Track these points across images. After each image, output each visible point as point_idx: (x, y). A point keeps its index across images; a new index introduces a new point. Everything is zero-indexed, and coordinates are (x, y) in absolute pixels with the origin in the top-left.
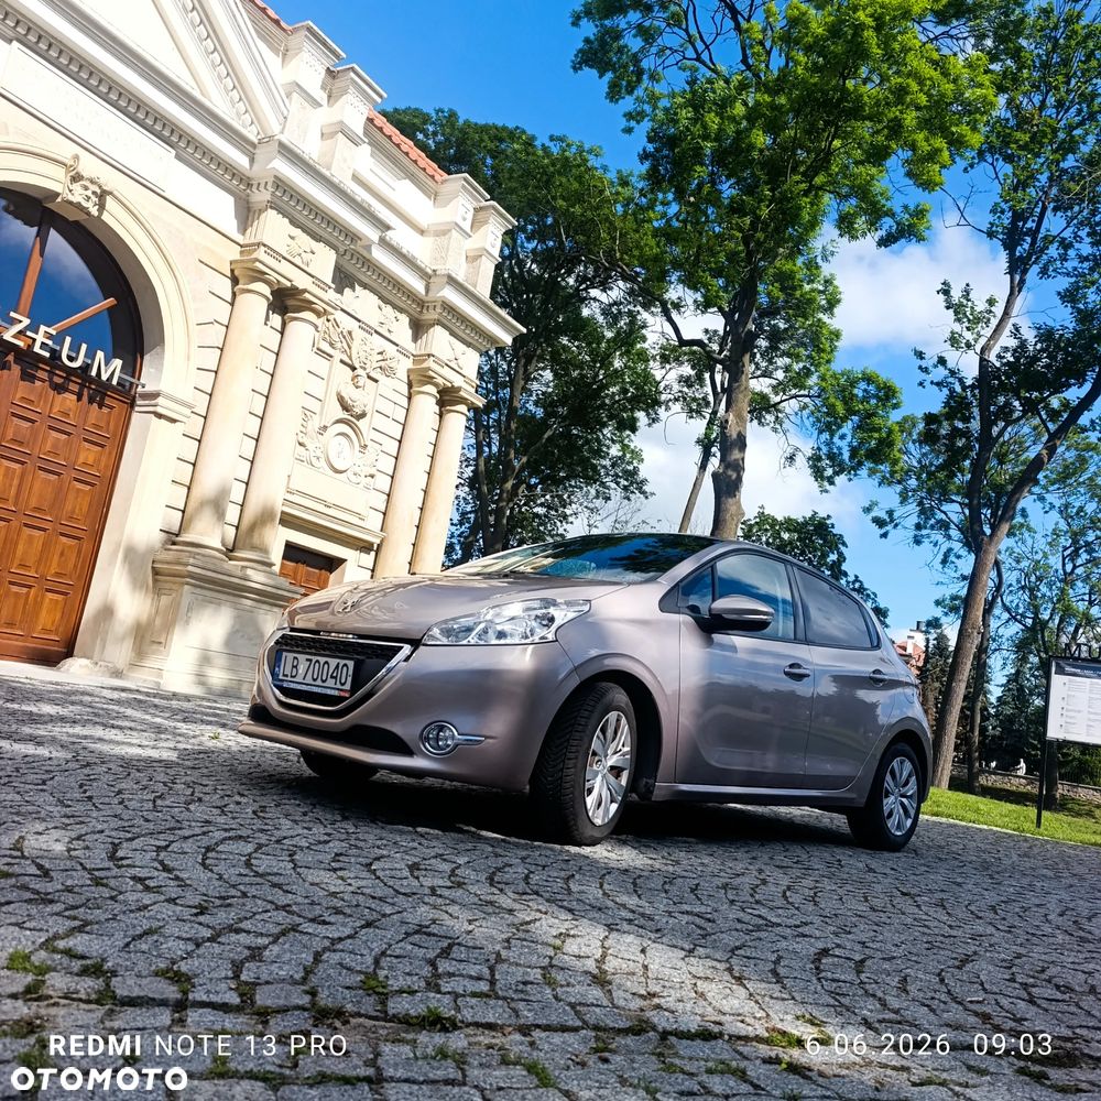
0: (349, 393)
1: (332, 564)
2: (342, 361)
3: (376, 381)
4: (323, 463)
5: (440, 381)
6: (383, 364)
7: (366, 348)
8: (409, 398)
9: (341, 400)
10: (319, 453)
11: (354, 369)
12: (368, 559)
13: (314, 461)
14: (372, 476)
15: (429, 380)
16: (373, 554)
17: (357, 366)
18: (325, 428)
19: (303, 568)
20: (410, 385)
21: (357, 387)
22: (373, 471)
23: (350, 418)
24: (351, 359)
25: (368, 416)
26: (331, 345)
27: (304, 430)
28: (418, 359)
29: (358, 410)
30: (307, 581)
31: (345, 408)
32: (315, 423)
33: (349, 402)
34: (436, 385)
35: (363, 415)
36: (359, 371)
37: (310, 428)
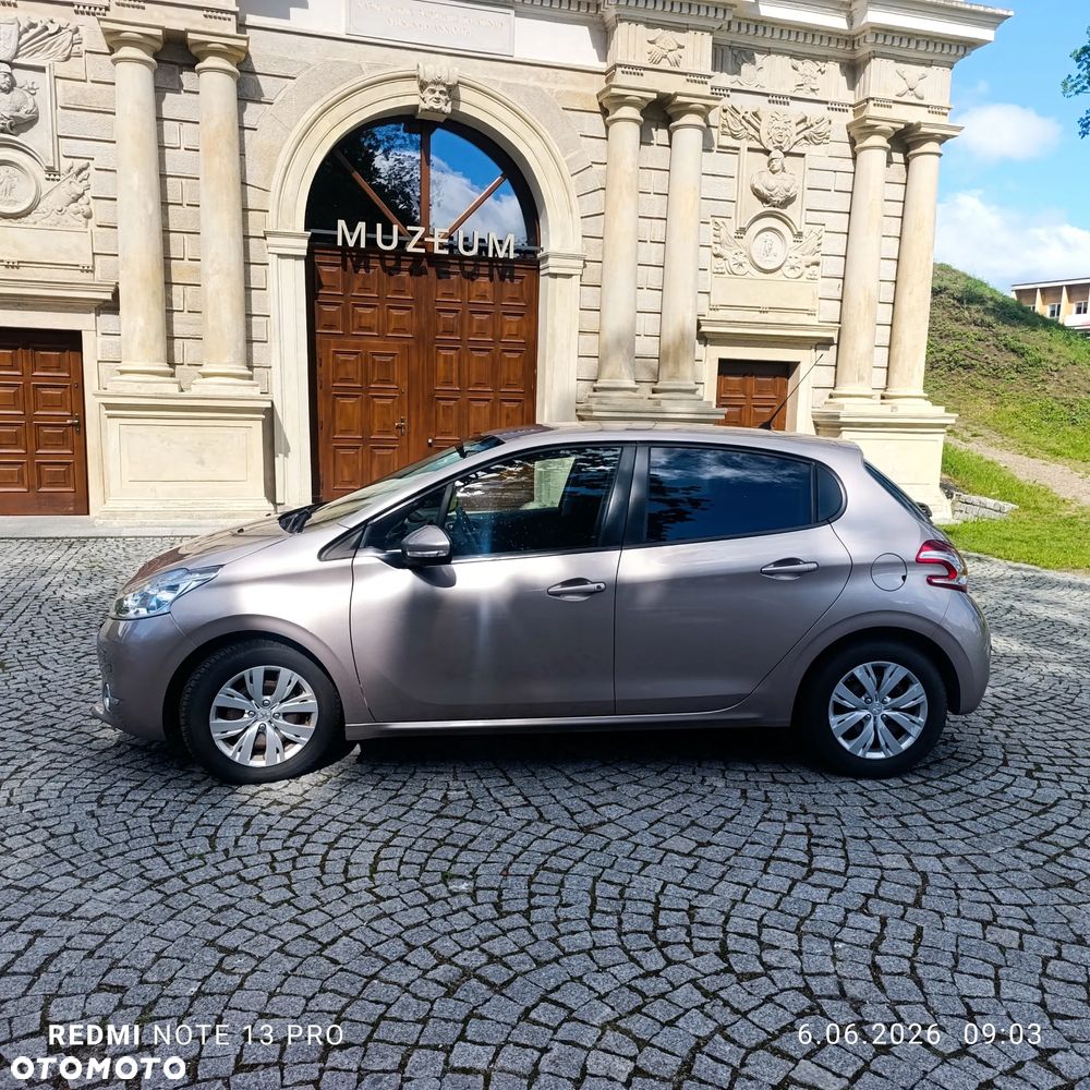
0: (767, 182)
1: (787, 369)
2: (749, 150)
3: (803, 155)
4: (748, 267)
5: (886, 126)
6: (806, 133)
7: (777, 123)
8: (854, 159)
9: (756, 193)
10: (741, 259)
11: (767, 152)
12: (829, 355)
13: (735, 269)
14: (817, 264)
15: (871, 130)
16: (835, 347)
17: (770, 148)
18: (743, 231)
19: (752, 381)
20: (853, 143)
21: (774, 173)
22: (817, 258)
23: (772, 209)
24: (762, 144)
25: (798, 199)
26: (734, 136)
27: (718, 240)
28: (858, 108)
29: (779, 198)
30: (760, 392)
31: (764, 200)
32: (731, 228)
33: (766, 192)
34: (882, 133)
35: (788, 201)
36: (776, 154)
37: (723, 237)
